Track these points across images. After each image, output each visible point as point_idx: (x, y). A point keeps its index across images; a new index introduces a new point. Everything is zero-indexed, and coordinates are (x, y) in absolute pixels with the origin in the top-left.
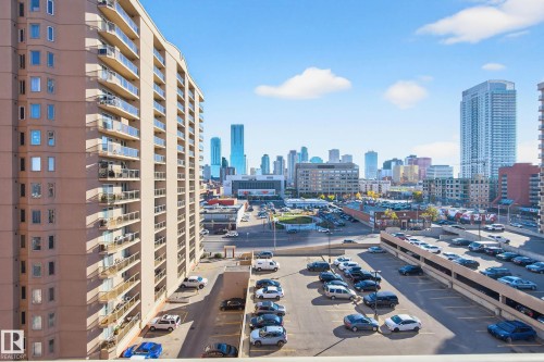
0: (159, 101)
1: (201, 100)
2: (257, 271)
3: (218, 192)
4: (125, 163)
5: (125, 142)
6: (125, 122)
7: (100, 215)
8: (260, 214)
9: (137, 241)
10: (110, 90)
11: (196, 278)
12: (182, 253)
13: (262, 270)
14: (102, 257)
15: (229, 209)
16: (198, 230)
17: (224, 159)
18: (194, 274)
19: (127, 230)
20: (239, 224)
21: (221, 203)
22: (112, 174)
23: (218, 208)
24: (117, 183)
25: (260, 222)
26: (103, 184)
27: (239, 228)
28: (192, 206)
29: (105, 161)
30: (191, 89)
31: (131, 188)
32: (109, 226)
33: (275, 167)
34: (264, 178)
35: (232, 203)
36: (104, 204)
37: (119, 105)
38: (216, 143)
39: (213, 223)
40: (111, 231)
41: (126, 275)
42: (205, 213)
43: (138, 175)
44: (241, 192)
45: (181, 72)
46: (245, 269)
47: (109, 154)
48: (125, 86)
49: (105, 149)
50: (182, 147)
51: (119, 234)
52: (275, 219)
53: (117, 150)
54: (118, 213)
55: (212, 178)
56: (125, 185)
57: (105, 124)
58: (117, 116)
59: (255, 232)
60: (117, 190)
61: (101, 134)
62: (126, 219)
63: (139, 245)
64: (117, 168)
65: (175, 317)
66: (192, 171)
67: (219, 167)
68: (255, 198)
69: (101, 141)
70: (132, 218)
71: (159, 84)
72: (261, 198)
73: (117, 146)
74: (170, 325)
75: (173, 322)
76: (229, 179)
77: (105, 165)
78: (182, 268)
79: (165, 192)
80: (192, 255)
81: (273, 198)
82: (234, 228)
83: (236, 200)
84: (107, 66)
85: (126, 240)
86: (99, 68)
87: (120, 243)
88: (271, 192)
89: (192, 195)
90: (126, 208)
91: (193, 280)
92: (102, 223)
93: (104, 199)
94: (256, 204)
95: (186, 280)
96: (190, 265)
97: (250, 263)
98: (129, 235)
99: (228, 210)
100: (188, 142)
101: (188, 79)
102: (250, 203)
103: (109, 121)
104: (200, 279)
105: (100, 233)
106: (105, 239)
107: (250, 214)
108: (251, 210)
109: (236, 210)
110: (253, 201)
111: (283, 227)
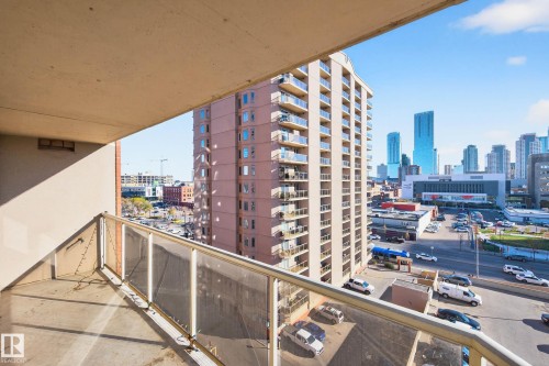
0: (325, 108)
1: (369, 96)
2: (439, 296)
3: (396, 195)
4: (298, 167)
5: (297, 150)
6: (297, 133)
7: (280, 209)
8: (456, 226)
9: (306, 233)
10: (286, 109)
11: (362, 282)
12: (347, 252)
13: (449, 297)
14: (281, 241)
15: (407, 215)
16: (365, 233)
17: (404, 156)
18: (361, 277)
19: (299, 222)
20: (420, 234)
21: (397, 207)
22: (287, 176)
23: (393, 213)
24: (291, 184)
25: (455, 237)
26: (282, 184)
27: (420, 240)
28: (358, 208)
29: (283, 166)
30: (358, 87)
31: (301, 187)
32: (286, 218)
33: (490, 162)
34: (467, 178)
35: (412, 208)
36: (282, 200)
37: (293, 120)
38: (394, 140)
39: (386, 229)
40: (287, 222)
41: (298, 259)
42: (377, 216)
43: (306, 177)
44: (426, 195)
45: (346, 74)
46: (422, 289)
47: (286, 161)
48: (297, 103)
49: (283, 157)
50: (347, 149)
51: (292, 225)
52: (483, 236)
53: (291, 157)
54: (292, 208)
55: (389, 179)
56: (298, 186)
57: (283, 138)
58: (290, 129)
59: (445, 247)
60: (291, 190)
61: (280, 145)
62: (297, 213)
63: (307, 236)
64: (291, 172)
65: (339, 312)
66: (358, 172)
67: (398, 166)
68: (449, 204)
69: (281, 151)
70: (301, 213)
71: (325, 93)
72: (459, 205)
73: (291, 153)
74: (334, 317)
75: (336, 316)
76: (410, 180)
77: (283, 170)
78: (346, 268)
79: (329, 192)
80: (358, 258)
81: (482, 206)
82: (412, 237)
83: (418, 206)
84: (285, 91)
85: (297, 231)
86: (279, 93)
87: (293, 232)
88: (479, 198)
89: (357, 196)
90: (298, 204)
91: (358, 284)
92: (281, 215)
93: (282, 197)
94: (450, 212)
95: (351, 280)
96: (355, 267)
97: (431, 284)
98: (300, 227)
99: (406, 217)
100: (354, 143)
101: (354, 78)
102: (440, 211)
103: (286, 134)
104: (366, 285)
105: (280, 222)
106: (283, 227)
107: (440, 224)
108: (441, 219)
109: (417, 218)
110: (445, 208)
111: (496, 249)
